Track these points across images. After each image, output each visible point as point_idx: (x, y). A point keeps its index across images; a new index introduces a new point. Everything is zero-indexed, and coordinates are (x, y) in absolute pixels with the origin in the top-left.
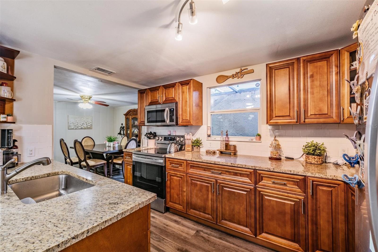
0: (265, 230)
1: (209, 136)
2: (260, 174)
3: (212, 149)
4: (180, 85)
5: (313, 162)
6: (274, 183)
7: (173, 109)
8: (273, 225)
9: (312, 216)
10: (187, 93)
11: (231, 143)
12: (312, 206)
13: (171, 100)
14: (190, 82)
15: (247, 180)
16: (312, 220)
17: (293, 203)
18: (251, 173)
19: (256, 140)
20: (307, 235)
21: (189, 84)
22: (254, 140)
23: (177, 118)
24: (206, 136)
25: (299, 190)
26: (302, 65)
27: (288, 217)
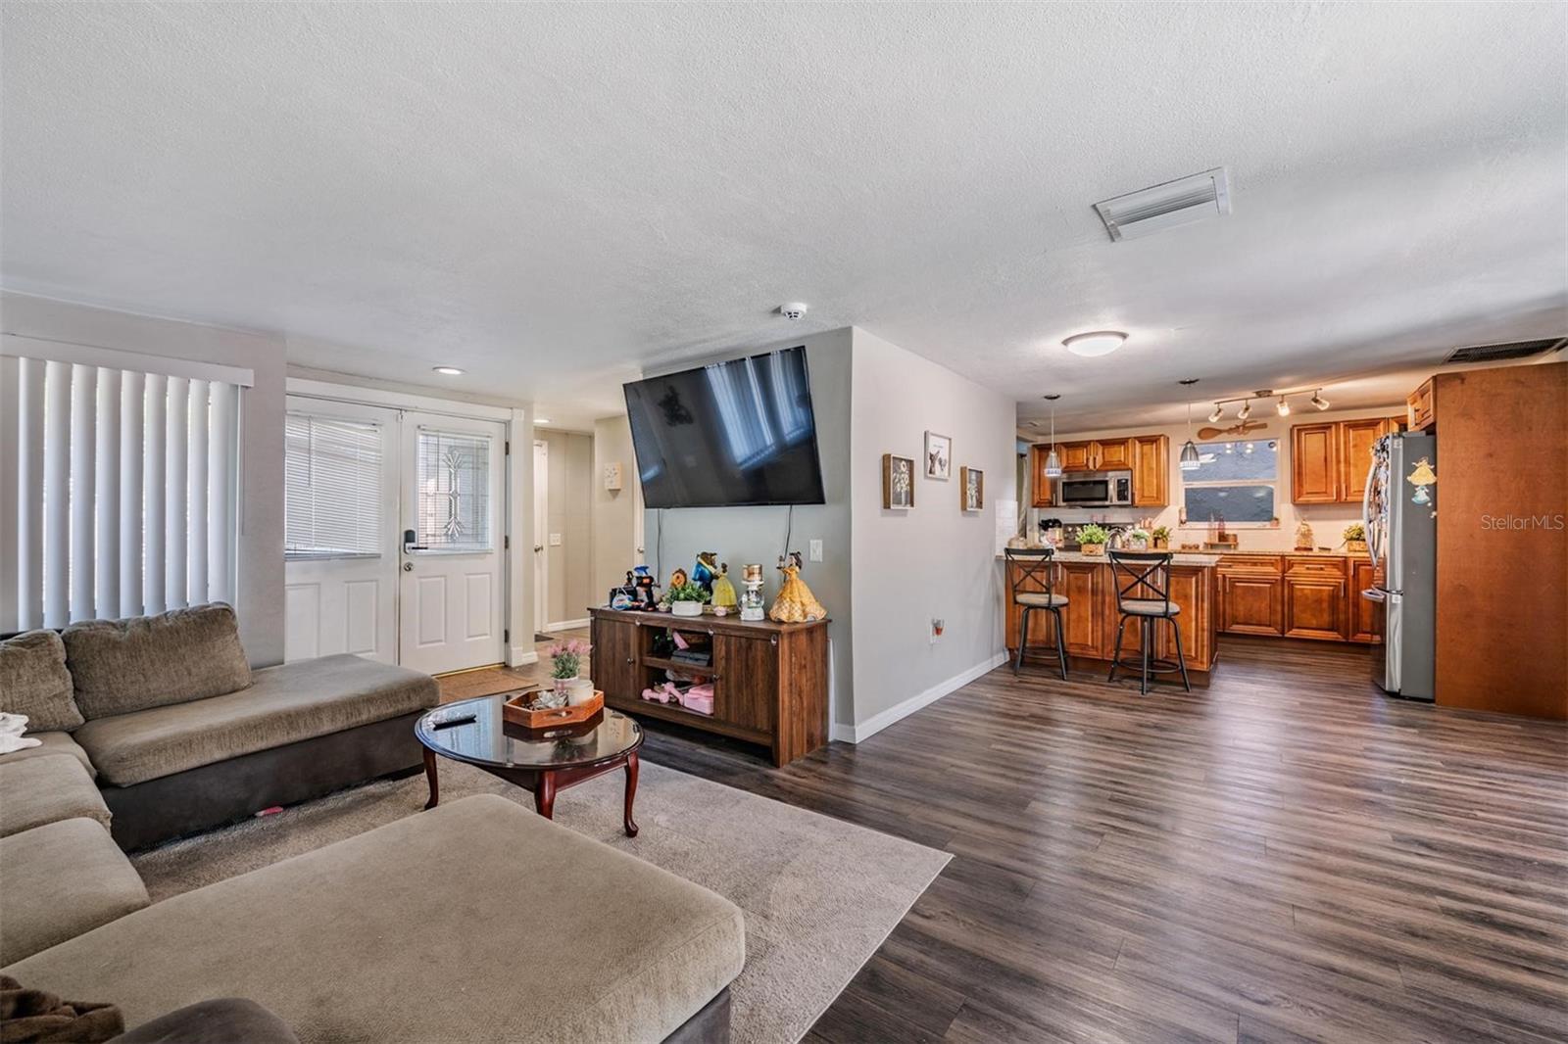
0: (1296, 624)
1: (1182, 522)
2: (1289, 561)
3: (1190, 542)
4: (1137, 442)
5: (1357, 549)
6: (1308, 569)
7: (1127, 480)
8: (1306, 617)
9: (1353, 598)
10: (1152, 454)
11: (1227, 532)
12: (1354, 588)
13: (1118, 465)
14: (1159, 439)
15: (1271, 569)
16: (1353, 603)
17: (1331, 588)
18: (1276, 560)
19: (1272, 525)
20: (1347, 620)
21: (1156, 441)
22: (1268, 527)
23: (1133, 494)
24: (1177, 522)
25: (1339, 573)
26: (1342, 431)
27: (1325, 605)
